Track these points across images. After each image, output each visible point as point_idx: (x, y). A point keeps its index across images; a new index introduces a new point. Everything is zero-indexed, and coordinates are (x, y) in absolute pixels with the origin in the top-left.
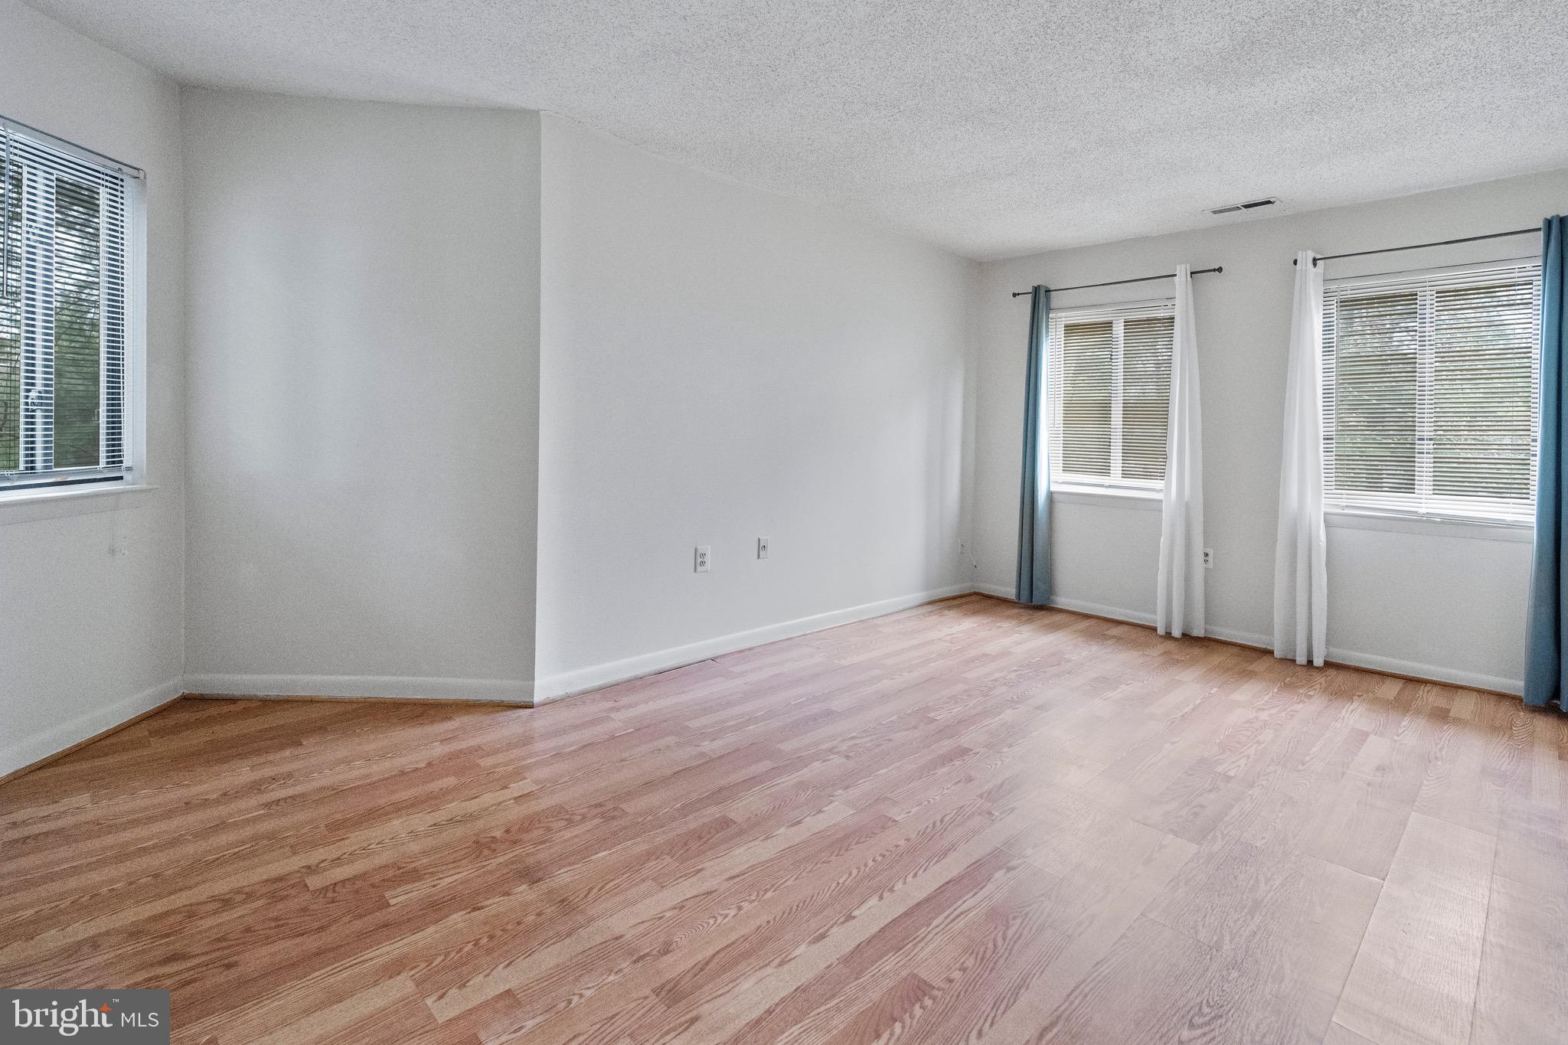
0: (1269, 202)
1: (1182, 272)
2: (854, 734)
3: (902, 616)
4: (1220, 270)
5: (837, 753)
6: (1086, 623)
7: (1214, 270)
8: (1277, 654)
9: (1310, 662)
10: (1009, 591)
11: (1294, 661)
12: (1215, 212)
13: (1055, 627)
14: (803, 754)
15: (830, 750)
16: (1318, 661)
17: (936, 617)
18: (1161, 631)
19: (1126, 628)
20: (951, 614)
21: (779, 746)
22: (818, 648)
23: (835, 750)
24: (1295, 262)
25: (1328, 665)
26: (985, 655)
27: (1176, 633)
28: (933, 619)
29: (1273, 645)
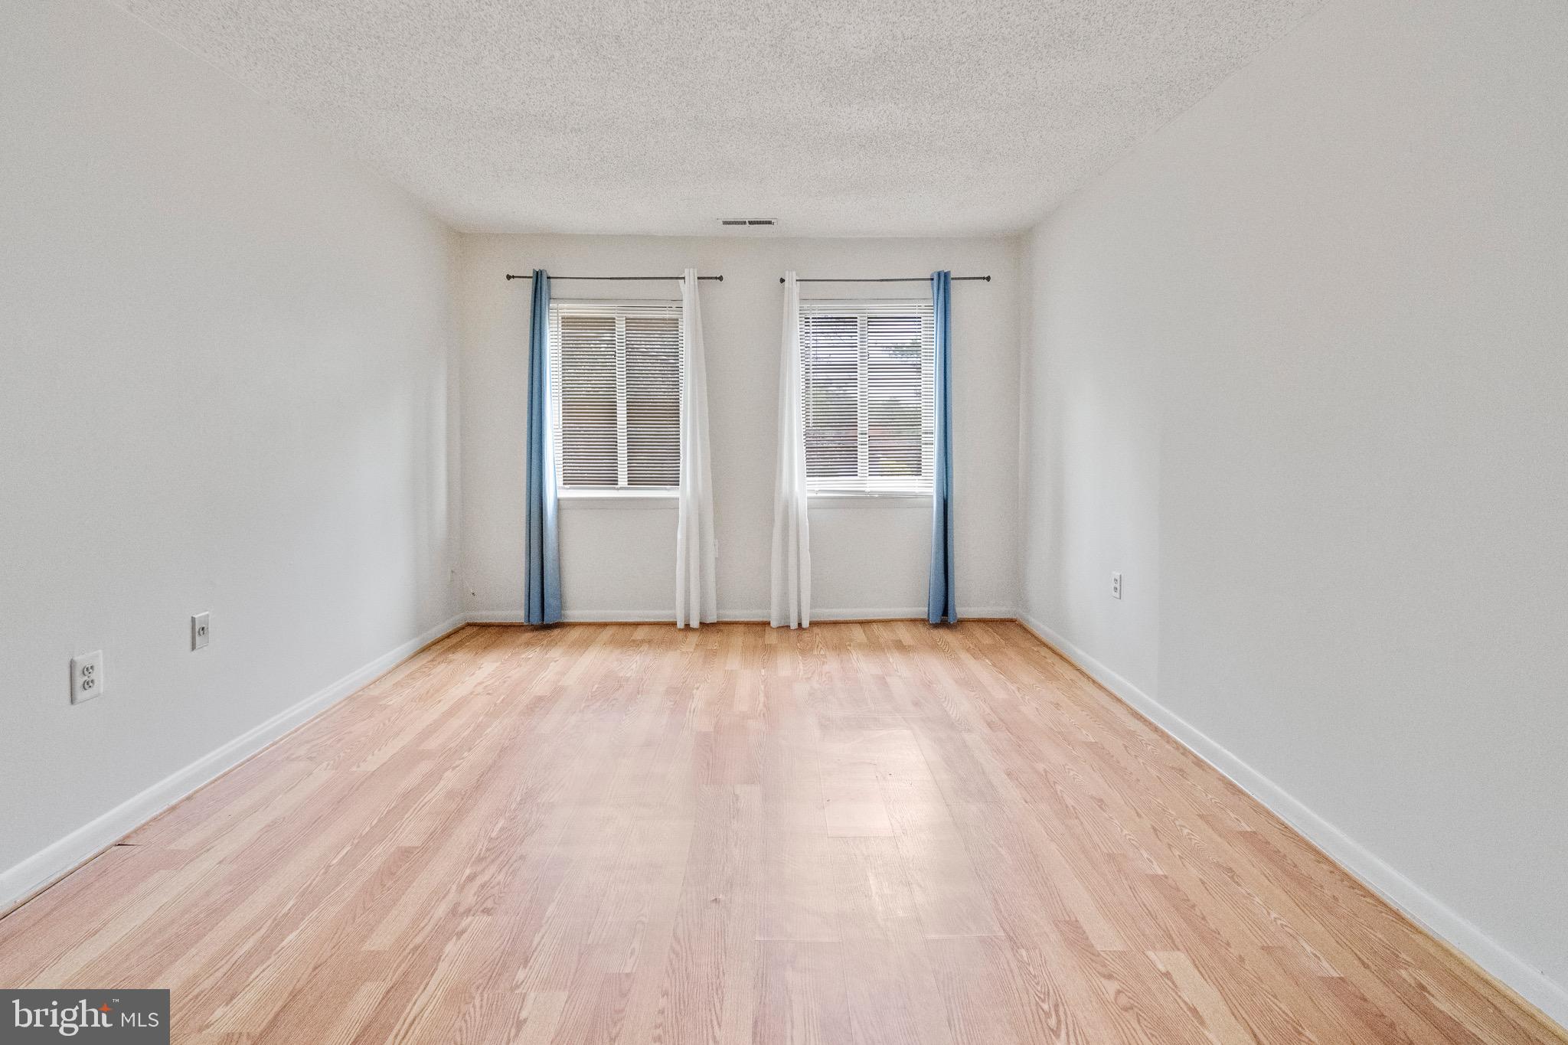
0: (770, 223)
1: (691, 275)
2: (468, 872)
3: (400, 676)
4: (721, 278)
5: (468, 912)
6: (607, 633)
7: (716, 278)
8: (774, 624)
9: (800, 625)
10: (518, 615)
11: (788, 627)
12: (725, 223)
13: (585, 644)
14: (418, 940)
15: (454, 912)
16: (805, 624)
17: (443, 665)
18: (680, 625)
19: (646, 629)
20: (460, 657)
21: (367, 947)
22: (311, 759)
23: (461, 909)
24: (782, 281)
25: (813, 624)
26: (540, 699)
27: (695, 624)
28: (442, 670)
29: (770, 617)
